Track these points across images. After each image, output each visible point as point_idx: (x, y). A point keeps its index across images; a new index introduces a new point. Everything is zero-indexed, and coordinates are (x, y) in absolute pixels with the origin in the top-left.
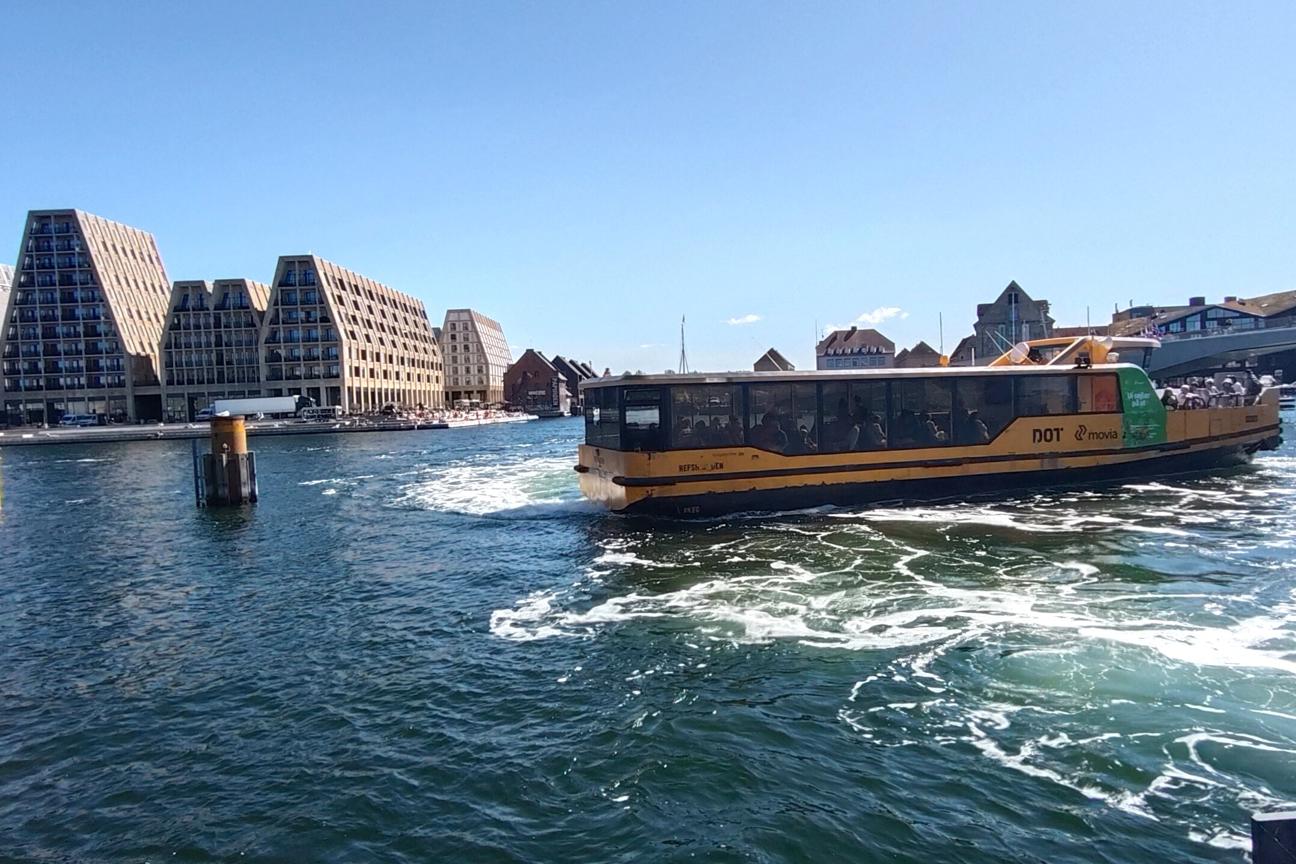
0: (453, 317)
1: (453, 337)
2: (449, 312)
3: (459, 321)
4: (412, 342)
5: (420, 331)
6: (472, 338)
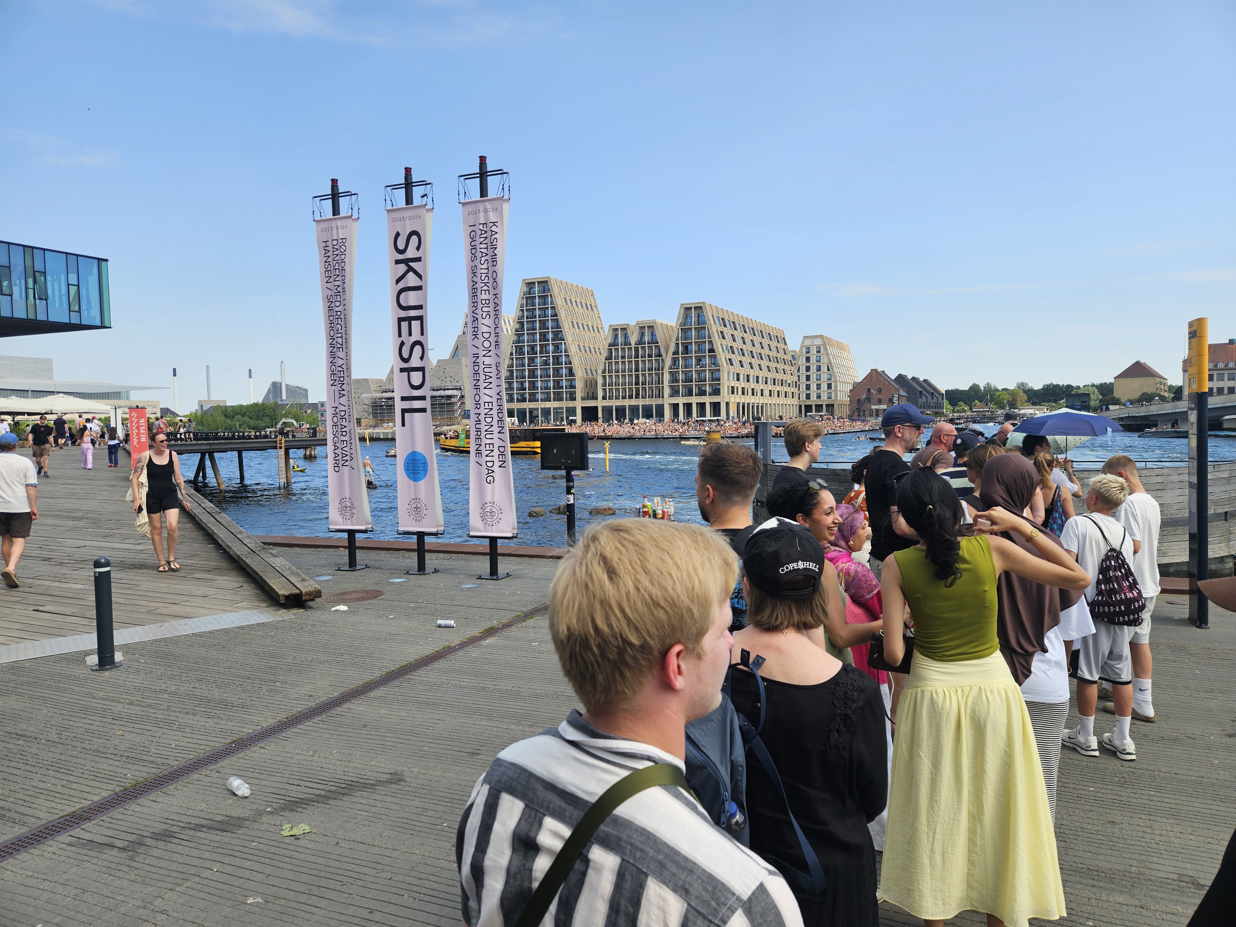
0: (808, 343)
1: (808, 359)
2: (805, 337)
3: (813, 345)
4: (775, 365)
5: (781, 355)
6: (824, 359)
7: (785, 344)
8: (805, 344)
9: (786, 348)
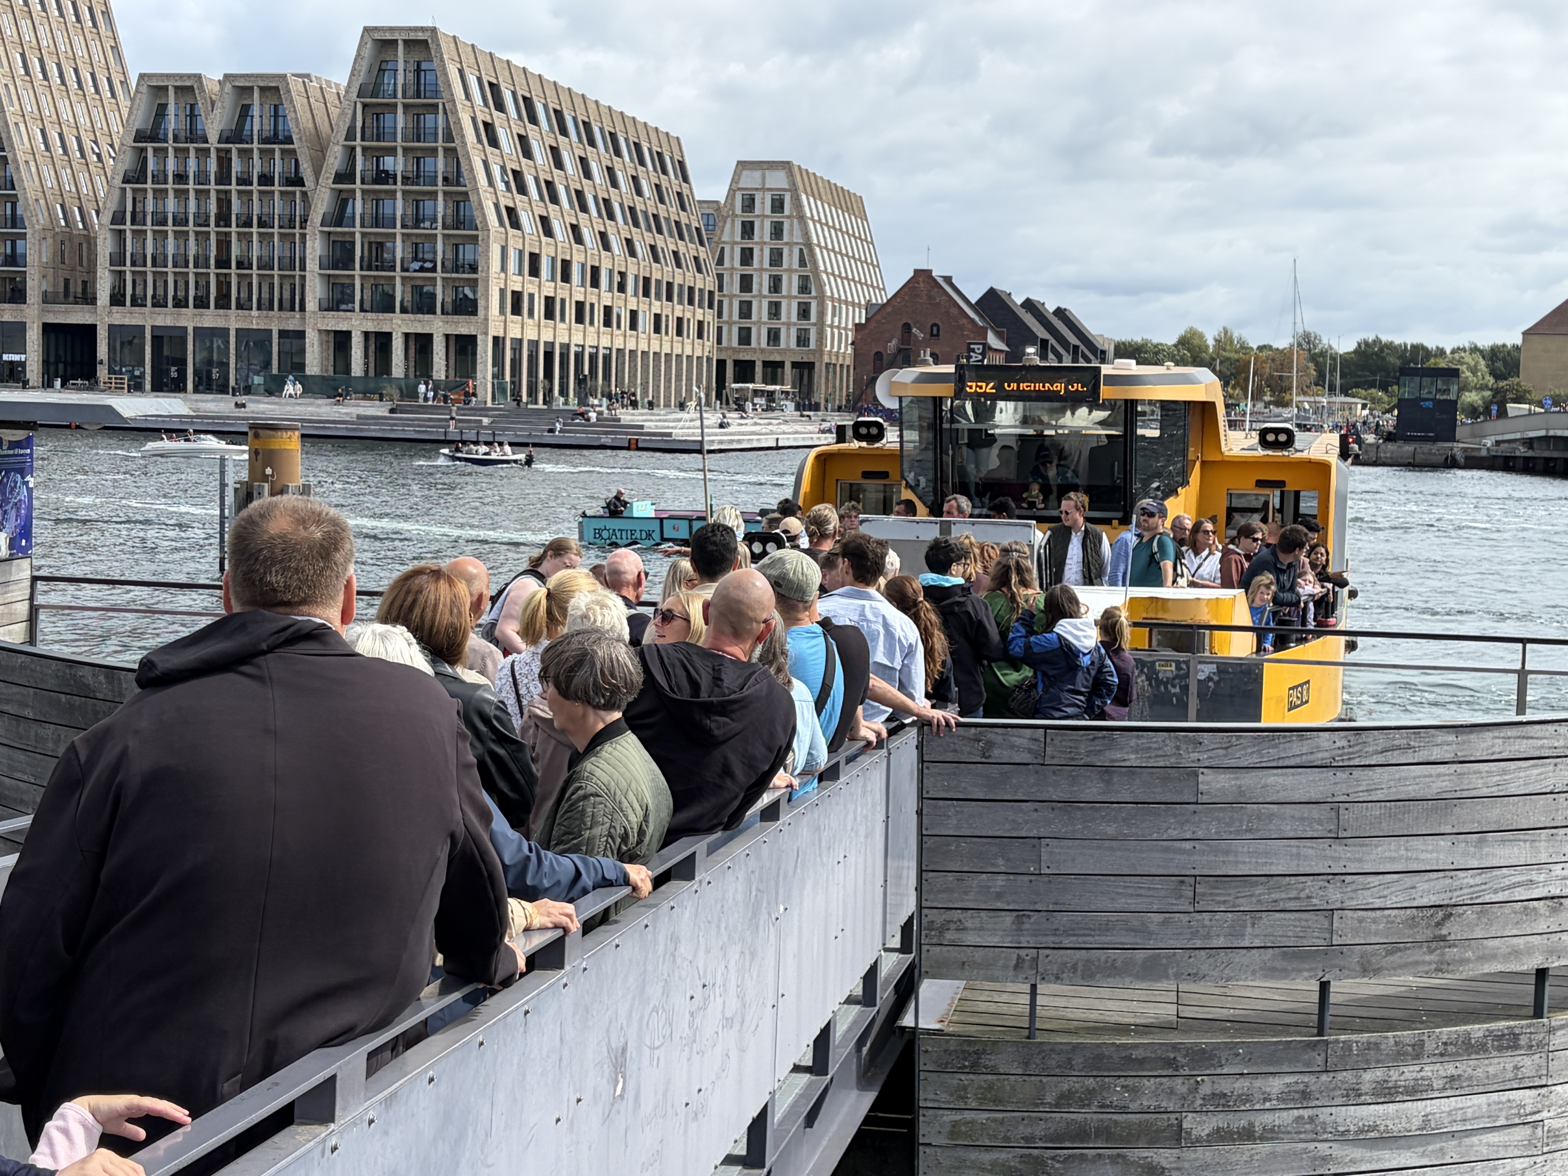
0: (750, 180)
1: (748, 229)
2: (742, 165)
3: (763, 189)
4: (649, 239)
5: (670, 211)
6: (791, 233)
7: (686, 179)
8: (741, 185)
9: (686, 192)
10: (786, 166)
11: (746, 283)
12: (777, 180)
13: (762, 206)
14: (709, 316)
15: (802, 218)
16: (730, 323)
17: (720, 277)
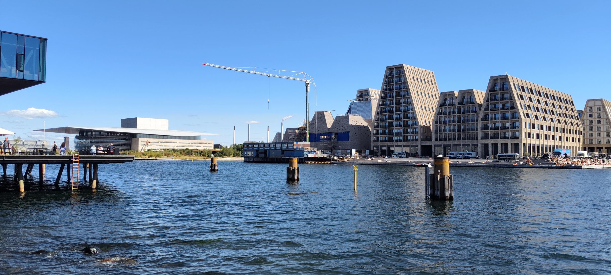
0: (591, 104)
1: (591, 115)
2: (588, 101)
3: (595, 106)
4: (564, 119)
5: (569, 112)
6: (603, 116)
7: (573, 105)
8: (589, 105)
9: (573, 108)
10: (601, 100)
11: (591, 129)
12: (599, 103)
13: (595, 109)
14: (581, 137)
15: (606, 112)
16: (587, 139)
17: (584, 127)
